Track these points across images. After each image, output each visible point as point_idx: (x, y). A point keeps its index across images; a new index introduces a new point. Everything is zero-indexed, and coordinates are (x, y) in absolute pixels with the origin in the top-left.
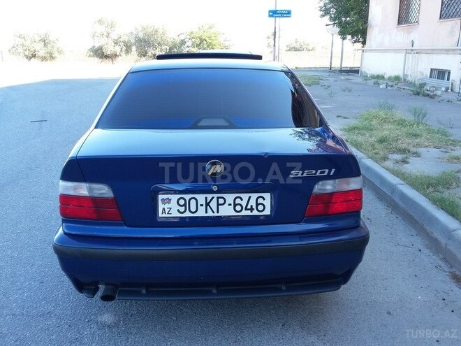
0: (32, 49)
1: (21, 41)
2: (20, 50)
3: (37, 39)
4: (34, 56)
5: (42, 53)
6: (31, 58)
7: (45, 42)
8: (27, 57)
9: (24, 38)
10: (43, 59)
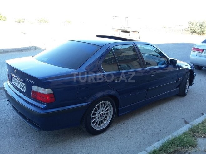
0: (194, 29)
1: (190, 25)
2: (189, 29)
3: (198, 24)
4: (194, 32)
5: (198, 31)
6: (193, 33)
7: (201, 26)
8: (191, 32)
9: (192, 24)
10: (199, 34)
